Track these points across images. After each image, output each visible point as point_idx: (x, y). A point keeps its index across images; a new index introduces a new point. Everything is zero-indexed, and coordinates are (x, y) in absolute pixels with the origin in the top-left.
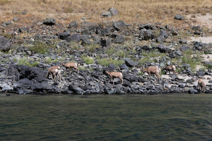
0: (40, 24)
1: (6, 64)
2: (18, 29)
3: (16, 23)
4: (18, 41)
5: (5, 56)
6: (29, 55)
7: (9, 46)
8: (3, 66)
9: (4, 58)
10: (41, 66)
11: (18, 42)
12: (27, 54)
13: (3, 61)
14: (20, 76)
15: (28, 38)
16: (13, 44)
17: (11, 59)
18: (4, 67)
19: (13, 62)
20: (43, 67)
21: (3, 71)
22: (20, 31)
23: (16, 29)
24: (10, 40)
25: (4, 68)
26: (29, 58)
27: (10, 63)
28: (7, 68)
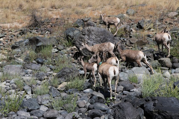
0: (174, 15)
2: (136, 25)
3: (131, 17)
4: (137, 40)
6: (166, 67)
8: (99, 98)
11: (137, 42)
12: (163, 64)
16: (127, 47)
17: (122, 79)
19: (128, 86)
21: (100, 116)
22: (140, 27)
23: (132, 24)
24: (122, 39)
25: (104, 107)
26: (167, 73)
27: (121, 88)
28: (113, 107)
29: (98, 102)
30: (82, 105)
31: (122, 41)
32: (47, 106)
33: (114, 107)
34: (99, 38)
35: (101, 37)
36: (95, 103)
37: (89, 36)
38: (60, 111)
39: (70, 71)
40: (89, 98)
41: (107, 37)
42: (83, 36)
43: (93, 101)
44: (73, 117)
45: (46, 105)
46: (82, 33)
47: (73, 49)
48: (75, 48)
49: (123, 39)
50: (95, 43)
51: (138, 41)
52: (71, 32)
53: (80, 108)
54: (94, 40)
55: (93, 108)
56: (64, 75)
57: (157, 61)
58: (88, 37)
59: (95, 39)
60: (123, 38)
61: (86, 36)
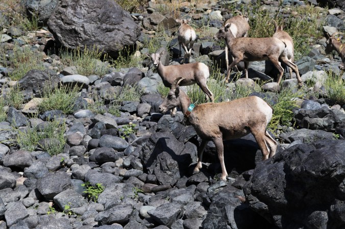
1: (125, 116)
4: (164, 17)
5: (117, 74)
7: (132, 33)
8: (108, 127)
9: (114, 83)
10: (322, 121)
11: (165, 23)
13: (107, 102)
14: (236, 211)
15: (197, 12)
16: (144, 31)
18: (118, 134)
20: (336, 124)
24: (134, 15)
25: (119, 142)
28: (136, 142)
29: (108, 133)
30: (75, 140)
31: (135, 20)
32: (6, 145)
33: (139, 142)
34: (95, 14)
35: (98, 10)
36: (101, 135)
37: (75, 9)
38: (34, 153)
39: (44, 76)
40: (87, 127)
41: (110, 12)
42: (64, 10)
43: (97, 132)
44: (61, 163)
45: (5, 142)
46: (61, 3)
47: (41, 35)
48: (44, 34)
49: (137, 17)
50: (86, 22)
51: (165, 20)
52: (35, 2)
53: (72, 145)
54: (84, 16)
55: (99, 146)
56: (31, 85)
57: (207, 56)
58: (72, 11)
59: (86, 16)
60: (137, 14)
61: (69, 8)
